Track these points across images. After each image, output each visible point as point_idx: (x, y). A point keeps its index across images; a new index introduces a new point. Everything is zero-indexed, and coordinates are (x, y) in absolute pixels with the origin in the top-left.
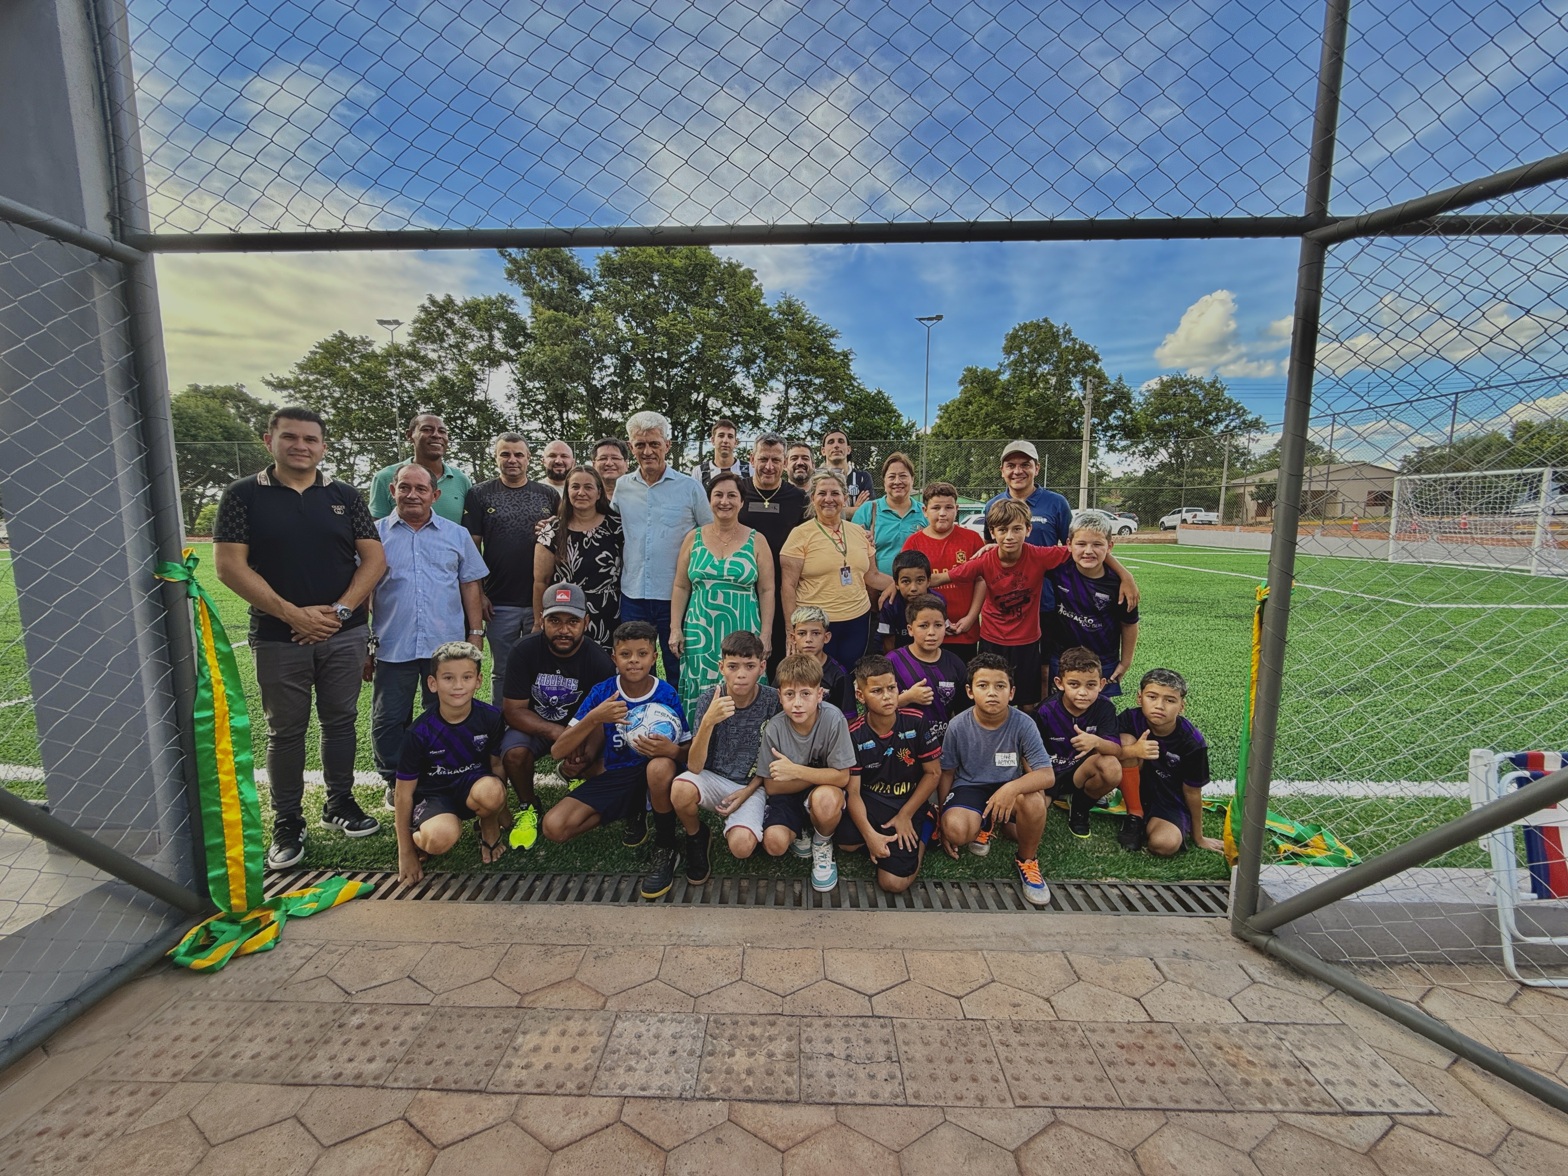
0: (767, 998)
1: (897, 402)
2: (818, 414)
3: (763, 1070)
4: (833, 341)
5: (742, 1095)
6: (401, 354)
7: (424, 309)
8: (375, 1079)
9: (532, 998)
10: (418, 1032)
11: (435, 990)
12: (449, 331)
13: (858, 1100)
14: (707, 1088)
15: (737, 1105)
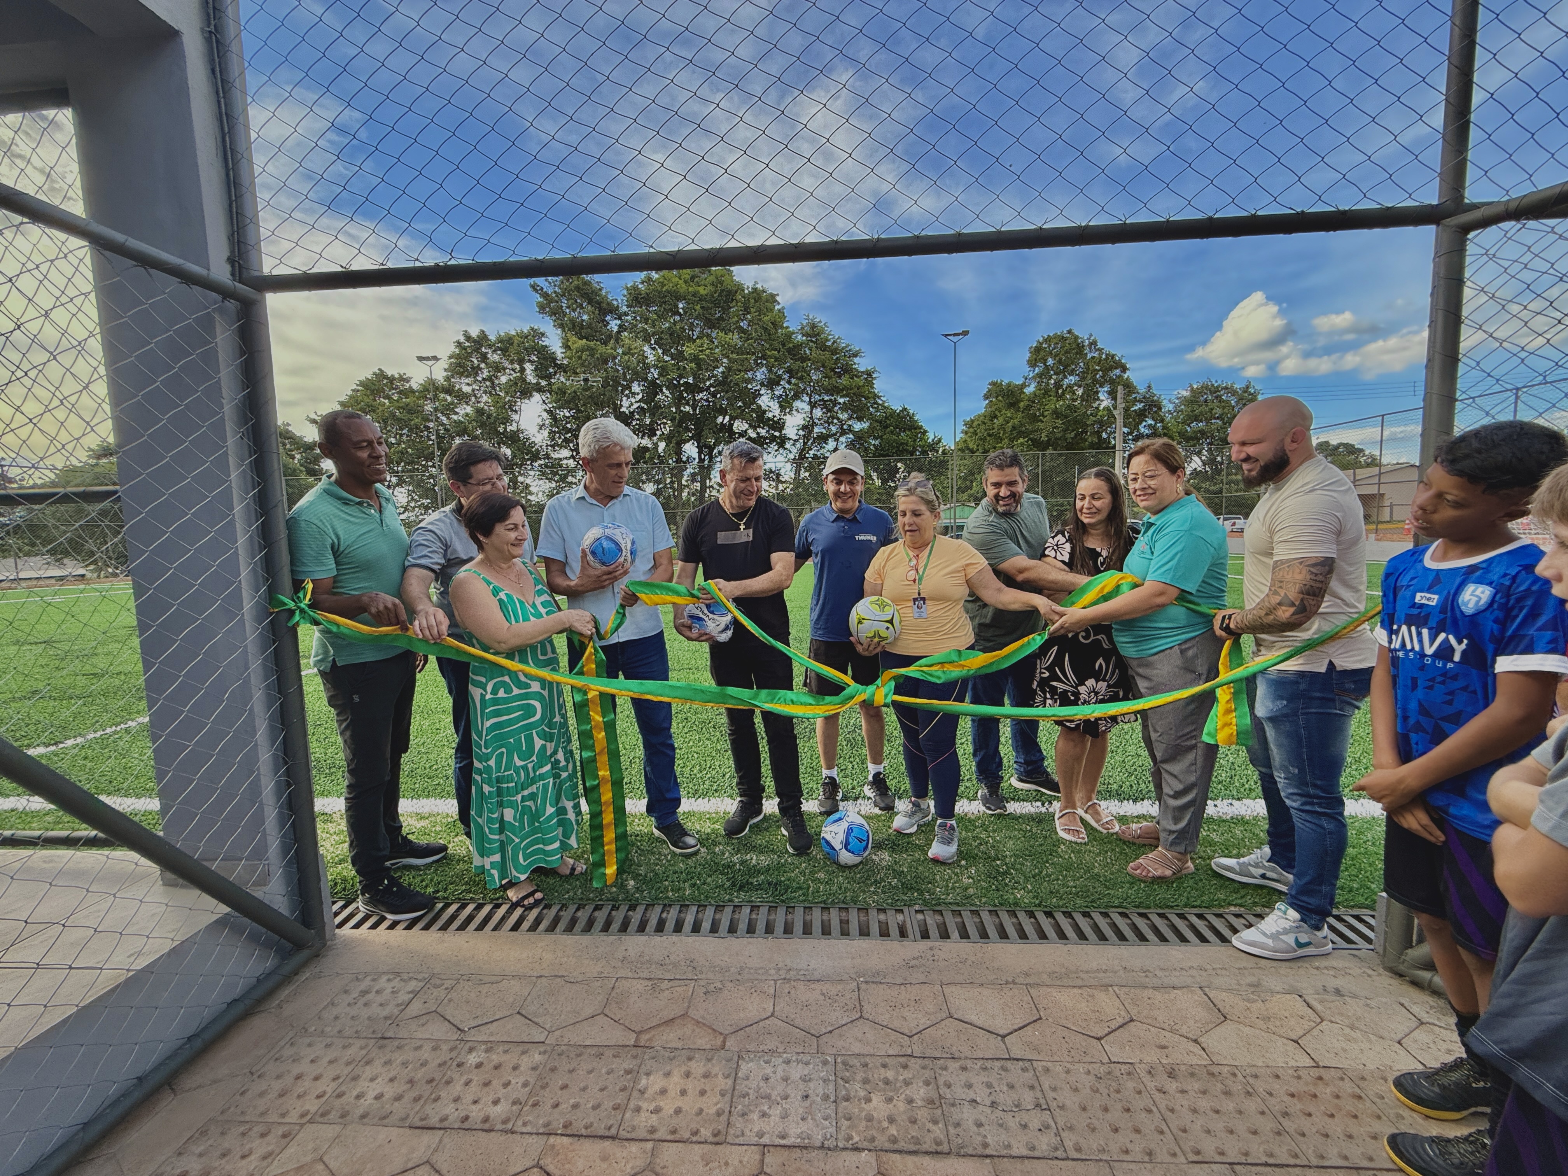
0: (893, 1038)
1: (922, 417)
2: (843, 433)
3: (905, 1117)
4: (856, 360)
5: (887, 1146)
6: (437, 388)
7: (459, 344)
8: (504, 1122)
9: (648, 1036)
10: (538, 1072)
11: (547, 1027)
12: (483, 365)
13: (1015, 1152)
14: (850, 1138)
15: (884, 1157)
